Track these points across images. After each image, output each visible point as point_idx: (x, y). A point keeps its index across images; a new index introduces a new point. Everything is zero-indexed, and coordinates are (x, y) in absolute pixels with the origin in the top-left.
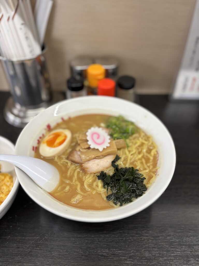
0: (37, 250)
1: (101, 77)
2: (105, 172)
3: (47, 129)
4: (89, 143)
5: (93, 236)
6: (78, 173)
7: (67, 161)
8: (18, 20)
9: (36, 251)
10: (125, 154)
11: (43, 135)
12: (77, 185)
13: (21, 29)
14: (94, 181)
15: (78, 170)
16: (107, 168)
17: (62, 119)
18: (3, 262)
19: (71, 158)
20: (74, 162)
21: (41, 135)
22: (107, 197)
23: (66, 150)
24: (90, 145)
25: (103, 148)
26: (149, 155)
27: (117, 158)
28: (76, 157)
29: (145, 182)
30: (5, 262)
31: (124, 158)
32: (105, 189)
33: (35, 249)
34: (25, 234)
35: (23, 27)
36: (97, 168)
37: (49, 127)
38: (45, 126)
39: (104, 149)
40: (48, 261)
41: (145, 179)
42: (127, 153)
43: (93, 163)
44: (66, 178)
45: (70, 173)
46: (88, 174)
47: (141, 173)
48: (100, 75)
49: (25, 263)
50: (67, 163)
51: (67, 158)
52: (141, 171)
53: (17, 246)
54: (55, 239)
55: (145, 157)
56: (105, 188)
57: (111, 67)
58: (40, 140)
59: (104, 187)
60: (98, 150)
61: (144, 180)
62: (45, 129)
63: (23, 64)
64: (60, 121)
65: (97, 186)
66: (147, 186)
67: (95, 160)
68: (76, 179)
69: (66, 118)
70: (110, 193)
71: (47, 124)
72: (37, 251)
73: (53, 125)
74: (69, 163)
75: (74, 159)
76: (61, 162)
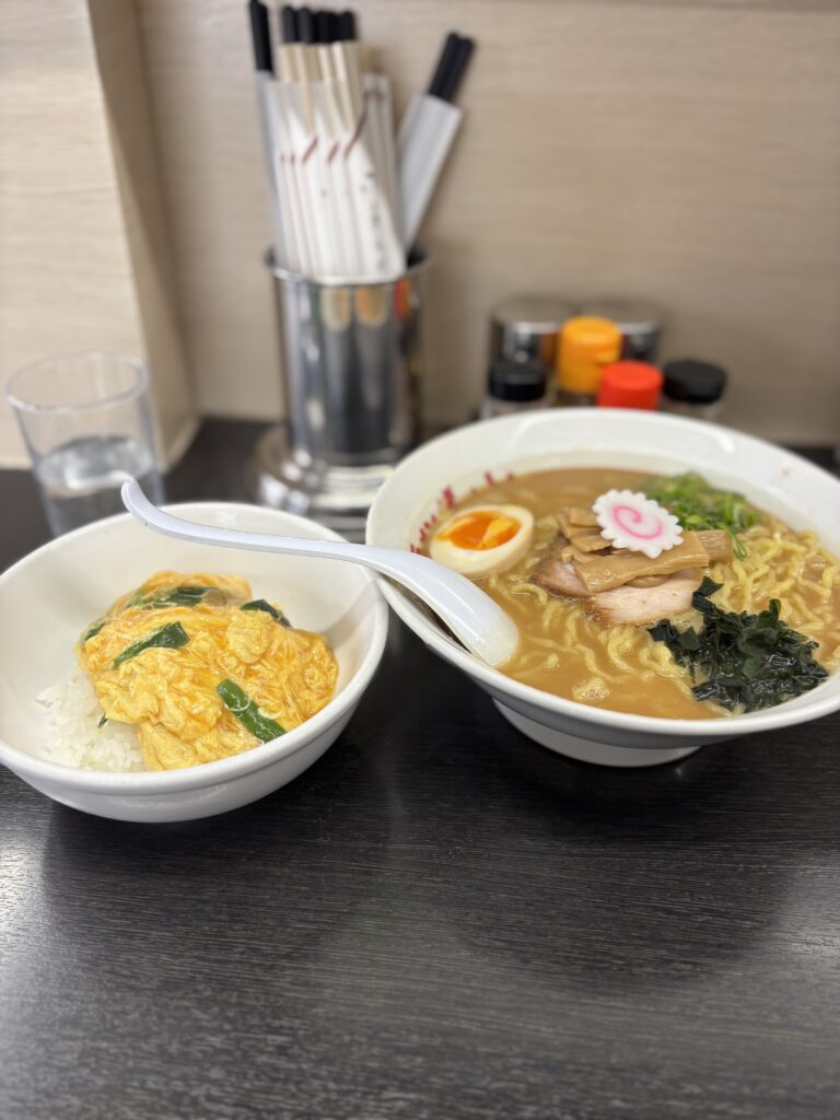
1: (610, 356)
2: (674, 622)
3: (445, 503)
4: (607, 534)
5: (628, 854)
6: (579, 622)
7: (532, 587)
8: (359, 162)
10: (735, 576)
11: (434, 519)
12: (582, 654)
13: (364, 189)
14: (640, 645)
15: (577, 614)
16: (678, 613)
17: (488, 477)
19: (545, 579)
20: (556, 592)
21: (428, 519)
22: (695, 690)
23: (523, 561)
24: (611, 541)
25: (660, 551)
26: (816, 587)
27: (709, 587)
28: (564, 577)
29: (816, 655)
31: (732, 589)
32: (684, 666)
33: (428, 881)
35: (369, 183)
36: (641, 611)
37: (448, 494)
38: (438, 493)
39: (664, 552)
41: (817, 645)
42: (741, 573)
43: (627, 595)
44: (539, 633)
45: (551, 622)
46: (614, 626)
47: (796, 630)
48: (605, 348)
50: (534, 595)
51: (534, 580)
52: (797, 626)
53: (362, 867)
54: (493, 854)
55: (801, 589)
56: (682, 664)
57: (637, 329)
58: (426, 531)
59: (677, 659)
60: (640, 555)
61: (813, 651)
62: (439, 502)
64: (480, 483)
65: (654, 658)
66: (827, 665)
67: (628, 589)
68: (575, 638)
69: (499, 476)
70: (701, 679)
71: (442, 486)
72: (436, 886)
73: (460, 492)
74: (543, 596)
75: (558, 583)
76: (513, 592)
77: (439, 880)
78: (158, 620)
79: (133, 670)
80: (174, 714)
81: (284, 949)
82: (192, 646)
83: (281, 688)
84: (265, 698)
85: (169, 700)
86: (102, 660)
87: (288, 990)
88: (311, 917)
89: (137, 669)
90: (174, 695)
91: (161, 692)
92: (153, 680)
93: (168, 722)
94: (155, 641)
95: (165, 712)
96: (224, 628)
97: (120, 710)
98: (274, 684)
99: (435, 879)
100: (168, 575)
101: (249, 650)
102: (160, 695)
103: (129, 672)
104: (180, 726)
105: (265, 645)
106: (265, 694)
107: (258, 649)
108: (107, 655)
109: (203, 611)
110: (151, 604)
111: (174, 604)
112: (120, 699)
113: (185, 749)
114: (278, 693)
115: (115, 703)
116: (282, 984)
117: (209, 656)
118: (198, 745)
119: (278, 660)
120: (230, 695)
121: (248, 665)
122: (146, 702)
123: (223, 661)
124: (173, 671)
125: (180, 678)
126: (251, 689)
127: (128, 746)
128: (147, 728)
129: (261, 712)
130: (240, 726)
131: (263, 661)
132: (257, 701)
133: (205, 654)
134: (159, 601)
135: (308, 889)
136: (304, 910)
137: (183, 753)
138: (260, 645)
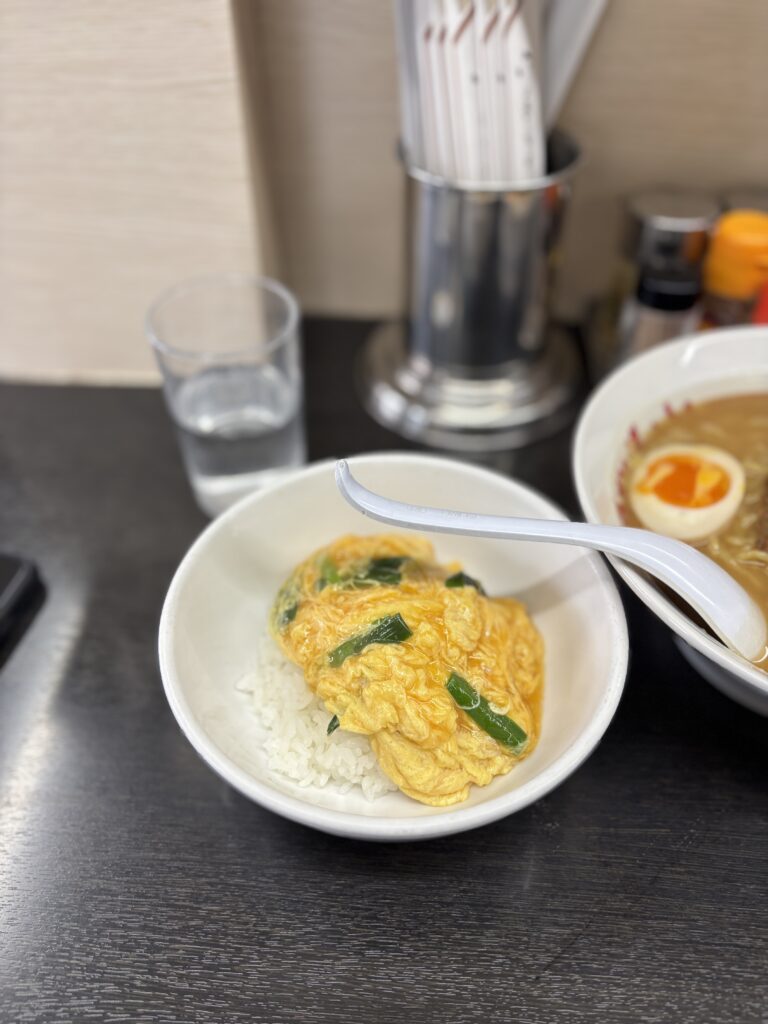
0: (679, 873)
3: (633, 445)
9: (677, 876)
17: (668, 410)
18: (570, 911)
30: (577, 912)
33: (672, 872)
34: (613, 818)
37: (634, 434)
40: (735, 914)
49: (650, 918)
53: (599, 857)
54: (730, 837)
58: (622, 482)
62: (628, 446)
63: (496, 205)
64: (659, 415)
69: (677, 406)
72: (681, 877)
73: (643, 429)
76: (741, 561)
77: (683, 870)
78: (371, 611)
79: (362, 674)
80: (416, 724)
81: (545, 959)
82: (416, 640)
83: (503, 676)
84: (492, 690)
85: (410, 710)
86: (315, 652)
87: (561, 1006)
88: (562, 919)
89: (367, 673)
90: (413, 703)
91: (400, 700)
92: (389, 687)
93: (409, 733)
94: (375, 637)
95: (406, 721)
96: (441, 614)
97: (355, 720)
98: (498, 672)
99: (679, 869)
100: (354, 540)
101: (468, 637)
102: (400, 705)
103: (358, 675)
104: (423, 738)
105: (480, 628)
106: (490, 684)
107: (475, 635)
108: (318, 647)
109: (408, 591)
110: (351, 582)
111: (377, 583)
112: (352, 706)
113: (424, 756)
114: (501, 681)
115: (348, 711)
116: (552, 1000)
117: (434, 650)
118: (439, 753)
119: (493, 642)
120: (460, 692)
121: (469, 654)
122: (386, 712)
123: (447, 653)
124: (408, 675)
125: (416, 683)
126: (477, 682)
127: (359, 751)
128: (386, 737)
129: (493, 708)
130: (473, 725)
131: (483, 648)
132: (485, 694)
133: (430, 648)
134: (357, 578)
135: (550, 885)
136: (552, 911)
137: (422, 760)
138: (476, 629)
